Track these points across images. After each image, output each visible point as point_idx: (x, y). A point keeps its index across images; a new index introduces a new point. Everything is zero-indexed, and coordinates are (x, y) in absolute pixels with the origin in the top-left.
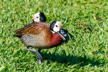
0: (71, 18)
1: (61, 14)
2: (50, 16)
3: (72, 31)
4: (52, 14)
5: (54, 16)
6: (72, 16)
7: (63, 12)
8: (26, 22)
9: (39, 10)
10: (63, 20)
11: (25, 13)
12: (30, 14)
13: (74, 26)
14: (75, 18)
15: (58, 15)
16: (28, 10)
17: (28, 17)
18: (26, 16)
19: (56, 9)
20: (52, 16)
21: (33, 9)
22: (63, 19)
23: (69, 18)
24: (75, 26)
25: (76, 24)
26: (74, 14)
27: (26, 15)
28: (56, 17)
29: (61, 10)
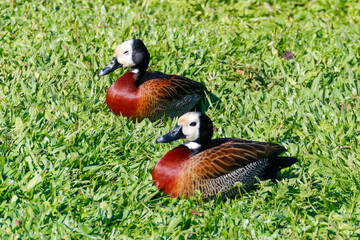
0: (214, 52)
1: (188, 43)
2: (158, 49)
3: (217, 86)
4: (165, 42)
5: (169, 48)
6: (216, 47)
7: (192, 38)
8: (98, 63)
9: (131, 32)
10: (193, 58)
11: (94, 41)
12: (109, 43)
13: (222, 72)
14: (223, 52)
15: (181, 46)
16: (103, 32)
17: (102, 51)
18: (98, 49)
19: (174, 30)
20: (165, 48)
21: (116, 30)
22: (192, 54)
23: (207, 53)
24: (224, 73)
25: (225, 67)
26: (222, 43)
27: (97, 45)
28: (174, 49)
29: (187, 31)
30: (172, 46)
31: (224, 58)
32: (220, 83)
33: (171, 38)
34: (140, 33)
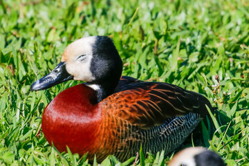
30: (149, 31)
31: (236, 50)
32: (231, 90)
33: (145, 18)
34: (94, 12)
